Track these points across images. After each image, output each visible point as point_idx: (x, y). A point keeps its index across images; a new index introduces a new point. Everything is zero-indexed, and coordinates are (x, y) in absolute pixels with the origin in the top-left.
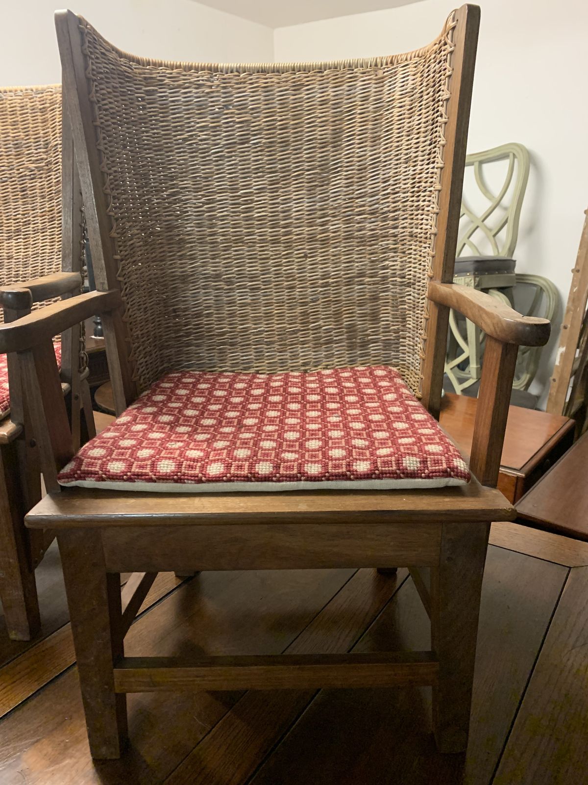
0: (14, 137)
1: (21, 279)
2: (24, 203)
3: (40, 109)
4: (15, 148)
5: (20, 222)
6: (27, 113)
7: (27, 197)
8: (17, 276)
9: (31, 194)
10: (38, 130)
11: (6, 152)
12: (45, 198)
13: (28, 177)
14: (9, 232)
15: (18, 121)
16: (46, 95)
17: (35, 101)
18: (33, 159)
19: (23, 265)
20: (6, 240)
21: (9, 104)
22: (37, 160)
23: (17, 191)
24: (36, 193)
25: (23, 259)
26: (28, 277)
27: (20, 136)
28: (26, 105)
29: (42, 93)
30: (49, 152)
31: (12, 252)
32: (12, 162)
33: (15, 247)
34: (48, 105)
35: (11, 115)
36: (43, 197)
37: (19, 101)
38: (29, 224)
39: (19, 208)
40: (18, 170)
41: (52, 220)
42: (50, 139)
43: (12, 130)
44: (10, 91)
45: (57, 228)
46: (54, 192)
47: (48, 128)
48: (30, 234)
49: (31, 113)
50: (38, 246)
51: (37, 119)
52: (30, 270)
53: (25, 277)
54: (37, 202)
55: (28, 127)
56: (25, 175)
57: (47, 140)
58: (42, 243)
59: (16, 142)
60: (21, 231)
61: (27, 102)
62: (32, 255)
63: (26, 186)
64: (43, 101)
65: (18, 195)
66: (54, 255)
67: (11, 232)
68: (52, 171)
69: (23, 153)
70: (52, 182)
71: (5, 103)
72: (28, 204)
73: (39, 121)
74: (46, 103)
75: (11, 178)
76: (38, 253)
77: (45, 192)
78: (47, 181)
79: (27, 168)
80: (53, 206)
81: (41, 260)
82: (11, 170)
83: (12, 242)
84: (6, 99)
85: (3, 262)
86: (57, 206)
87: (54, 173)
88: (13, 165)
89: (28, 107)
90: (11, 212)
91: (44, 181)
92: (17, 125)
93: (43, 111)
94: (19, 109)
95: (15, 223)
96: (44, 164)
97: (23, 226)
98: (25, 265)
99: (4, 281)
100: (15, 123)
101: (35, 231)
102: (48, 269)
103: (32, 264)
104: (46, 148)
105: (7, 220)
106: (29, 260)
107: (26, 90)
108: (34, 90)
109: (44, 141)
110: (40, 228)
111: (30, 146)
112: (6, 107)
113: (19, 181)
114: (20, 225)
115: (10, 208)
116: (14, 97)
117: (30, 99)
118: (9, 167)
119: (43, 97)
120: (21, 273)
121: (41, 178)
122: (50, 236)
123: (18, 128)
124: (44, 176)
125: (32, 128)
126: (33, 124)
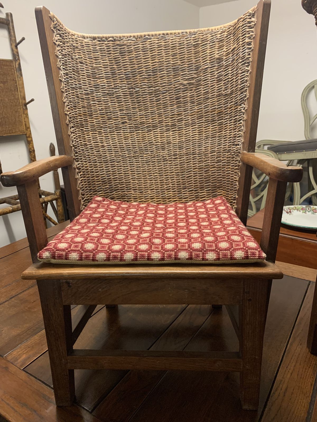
0: (173, 64)
1: (178, 157)
2: (178, 107)
3: (194, 45)
4: (174, 71)
5: (175, 119)
6: (183, 48)
7: (181, 103)
8: (175, 155)
9: (183, 101)
10: (192, 59)
11: (167, 74)
12: (194, 103)
13: (182, 90)
14: (167, 126)
15: (177, 53)
16: (199, 36)
17: (190, 40)
18: (186, 78)
19: (179, 148)
20: (165, 131)
21: (171, 42)
22: (189, 79)
23: (173, 99)
24: (187, 100)
25: (178, 144)
26: (183, 155)
27: (177, 63)
28: (183, 43)
29: (195, 35)
30: (199, 73)
31: (170, 139)
32: (171, 80)
33: (172, 136)
34: (200, 42)
35: (172, 49)
36: (193, 103)
37: (178, 40)
38: (182, 120)
39: (175, 110)
40: (174, 85)
41: (201, 117)
42: (200, 64)
43: (173, 59)
44: (171, 34)
45: (204, 123)
46: (202, 99)
47: (200, 57)
48: (182, 127)
49: (186, 48)
50: (189, 135)
51: (191, 52)
52: (184, 151)
53: (181, 156)
54: (188, 106)
55: (184, 57)
56: (180, 89)
57: (197, 66)
58: (192, 133)
59: (174, 67)
60: (176, 126)
61: (184, 40)
62: (185, 141)
63: (180, 96)
64: (196, 39)
65: (174, 102)
66: (202, 141)
67: (169, 126)
68: (201, 85)
69: (179, 75)
70: (201, 93)
71: (168, 42)
72: (181, 107)
73: (193, 53)
74: (198, 41)
75: (169, 91)
76: (190, 140)
77: (194, 99)
78: (196, 92)
79: (181, 84)
80: (202, 108)
81: (193, 144)
82: (170, 85)
83: (169, 133)
84: (169, 39)
85: (164, 146)
86: (204, 108)
87: (203, 87)
88: (171, 82)
89: (185, 44)
90: (168, 113)
91: (193, 92)
92: (176, 56)
93: (196, 46)
94: (178, 45)
95: (171, 121)
96: (194, 81)
97: (177, 122)
98: (181, 148)
99: (166, 158)
100: (174, 55)
101: (187, 125)
102: (198, 150)
103: (185, 147)
104: (197, 71)
105: (166, 118)
106: (183, 145)
107: (182, 33)
108: (188, 33)
109: (195, 66)
110: (190, 123)
111: (184, 70)
112: (169, 44)
113: (175, 93)
114: (175, 122)
115: (168, 111)
116: (174, 38)
117: (186, 39)
118: (168, 83)
119: (196, 37)
120: (178, 153)
121: (191, 90)
122: (198, 128)
123: (177, 58)
124: (194, 89)
125: (187, 57)
126: (188, 55)
